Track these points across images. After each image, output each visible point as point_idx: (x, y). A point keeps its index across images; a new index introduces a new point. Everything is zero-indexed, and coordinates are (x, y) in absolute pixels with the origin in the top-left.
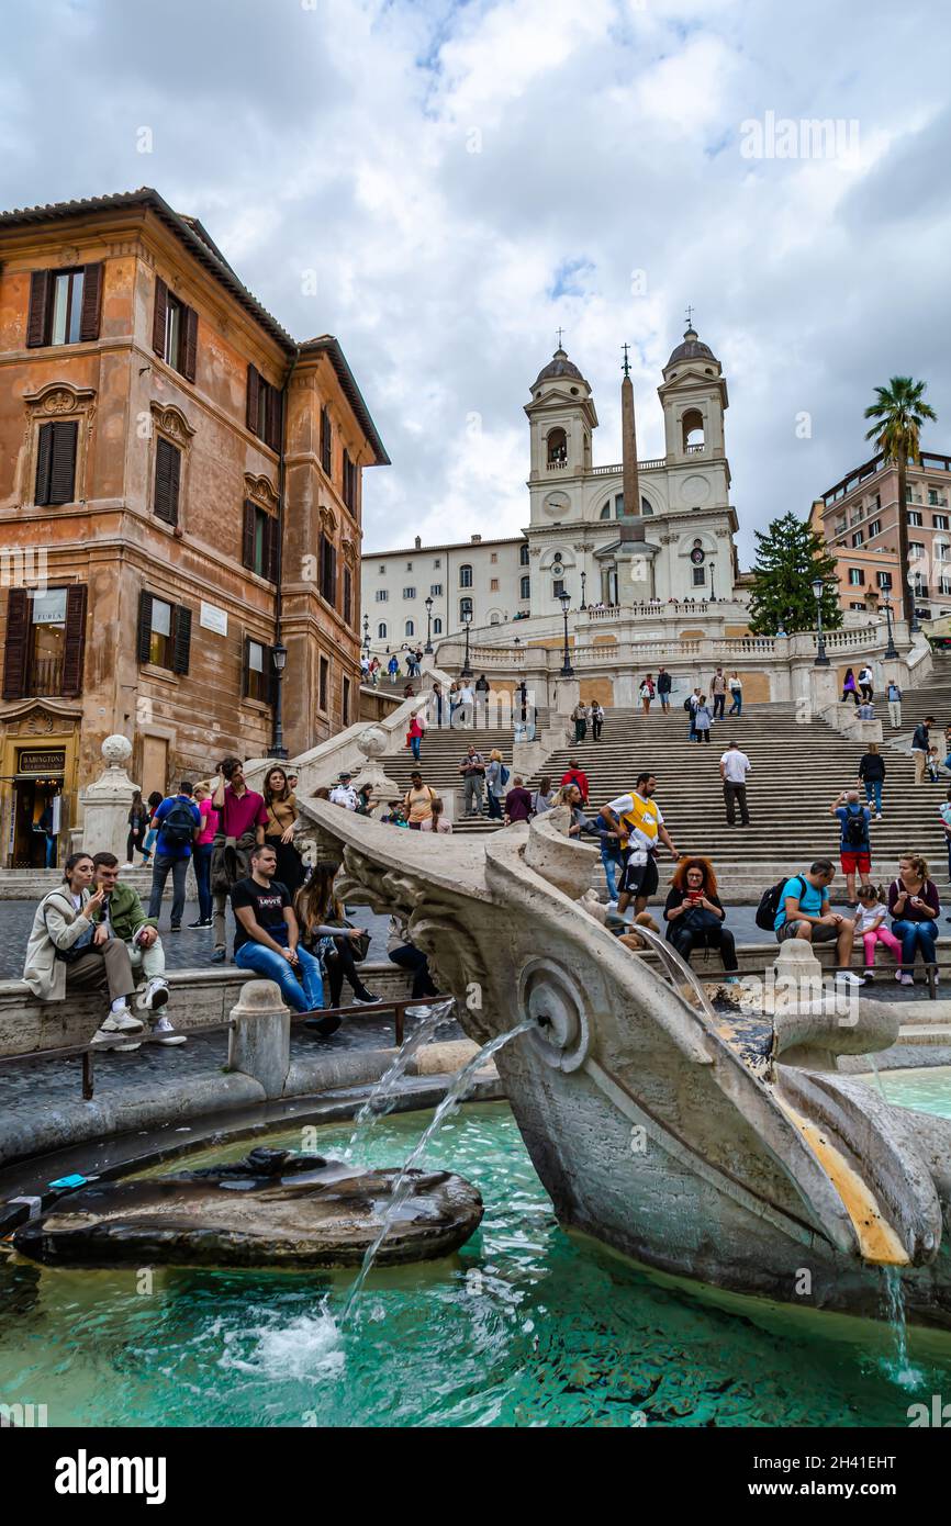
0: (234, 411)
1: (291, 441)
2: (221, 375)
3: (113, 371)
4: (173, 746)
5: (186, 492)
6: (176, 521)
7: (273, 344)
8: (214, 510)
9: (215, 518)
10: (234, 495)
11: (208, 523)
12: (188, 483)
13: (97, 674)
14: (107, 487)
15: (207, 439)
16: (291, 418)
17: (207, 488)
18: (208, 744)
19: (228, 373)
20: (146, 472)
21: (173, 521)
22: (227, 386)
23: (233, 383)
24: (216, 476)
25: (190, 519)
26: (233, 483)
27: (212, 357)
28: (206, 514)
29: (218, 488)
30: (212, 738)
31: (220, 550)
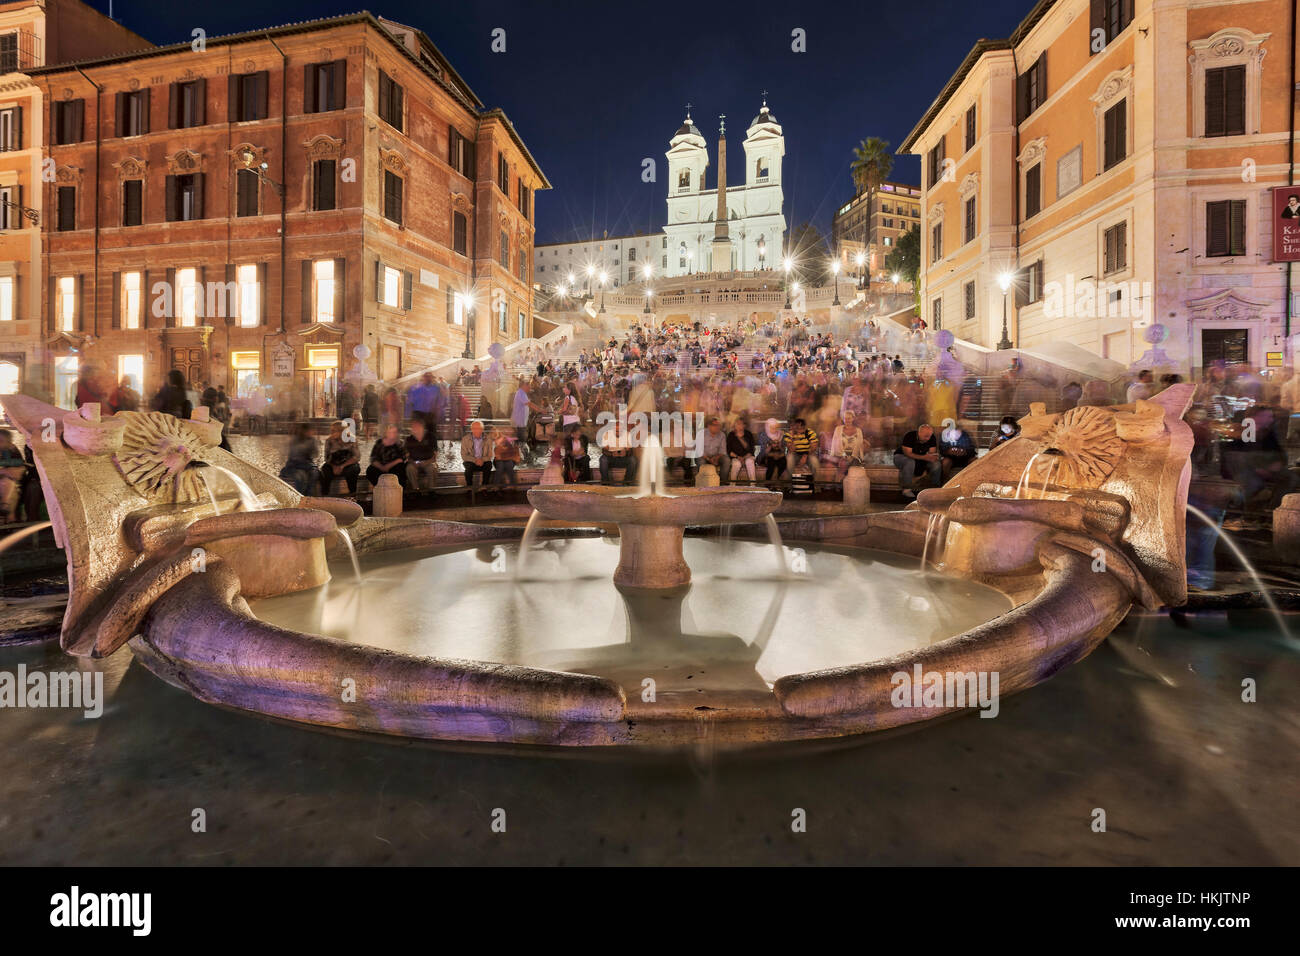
0: (440, 155)
1: (480, 174)
2: (430, 133)
3: (353, 129)
4: (404, 351)
5: (406, 203)
6: (401, 221)
7: (465, 113)
8: (428, 214)
9: (428, 219)
10: (441, 205)
11: (423, 222)
12: (407, 198)
13: (352, 310)
14: (353, 201)
15: (421, 172)
16: (480, 158)
17: (422, 202)
18: (428, 349)
19: (435, 131)
20: (377, 192)
21: (399, 221)
22: (434, 139)
23: (438, 137)
24: (429, 195)
25: (411, 220)
26: (441, 199)
27: (423, 121)
28: (422, 218)
29: (431, 202)
30: (430, 346)
31: (433, 239)
